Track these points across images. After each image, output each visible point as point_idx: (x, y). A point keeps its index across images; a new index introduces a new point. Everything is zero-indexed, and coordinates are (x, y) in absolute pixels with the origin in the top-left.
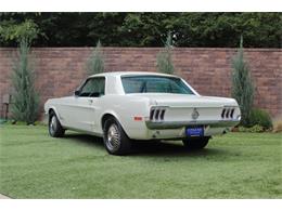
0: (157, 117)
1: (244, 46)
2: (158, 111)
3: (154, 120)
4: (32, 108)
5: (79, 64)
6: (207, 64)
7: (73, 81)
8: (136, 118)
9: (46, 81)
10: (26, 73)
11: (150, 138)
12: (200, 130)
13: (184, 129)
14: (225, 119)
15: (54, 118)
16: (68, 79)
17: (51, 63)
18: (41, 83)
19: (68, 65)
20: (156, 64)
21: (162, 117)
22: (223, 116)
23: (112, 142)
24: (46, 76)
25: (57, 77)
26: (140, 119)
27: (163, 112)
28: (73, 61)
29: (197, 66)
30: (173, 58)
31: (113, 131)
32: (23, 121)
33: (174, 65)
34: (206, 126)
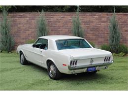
0: (73, 64)
1: (116, 12)
2: (74, 62)
3: (72, 66)
4: (10, 45)
5: (33, 21)
6: (97, 21)
7: (30, 30)
8: (63, 65)
9: (16, 30)
10: (6, 27)
11: (70, 73)
12: (94, 68)
13: (86, 69)
14: (106, 62)
15: (22, 55)
16: (27, 29)
17: (18, 20)
18: (14, 31)
19: (27, 21)
20: (71, 21)
21: (76, 64)
22: (105, 61)
23: (52, 73)
24: (16, 27)
25: (22, 28)
26: (66, 65)
27: (76, 61)
28: (30, 20)
29: (92, 22)
30: (80, 18)
31: (52, 68)
32: (6, 50)
33: (80, 21)
34: (97, 66)
